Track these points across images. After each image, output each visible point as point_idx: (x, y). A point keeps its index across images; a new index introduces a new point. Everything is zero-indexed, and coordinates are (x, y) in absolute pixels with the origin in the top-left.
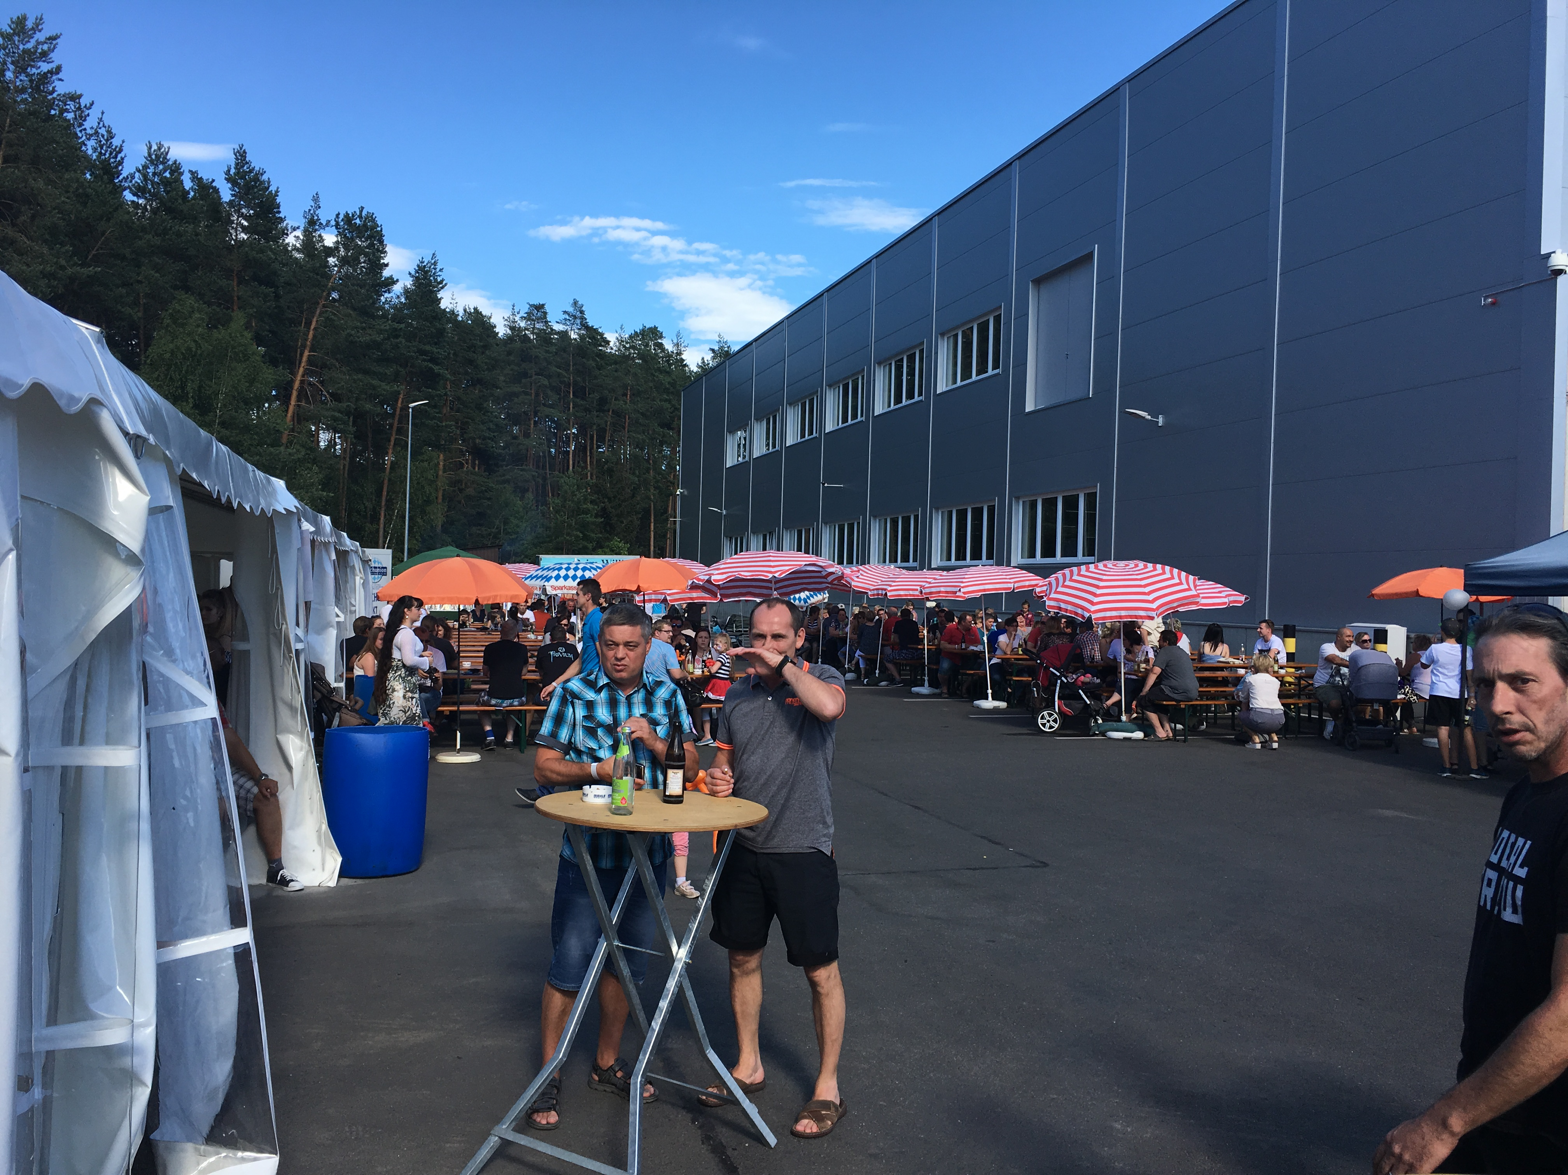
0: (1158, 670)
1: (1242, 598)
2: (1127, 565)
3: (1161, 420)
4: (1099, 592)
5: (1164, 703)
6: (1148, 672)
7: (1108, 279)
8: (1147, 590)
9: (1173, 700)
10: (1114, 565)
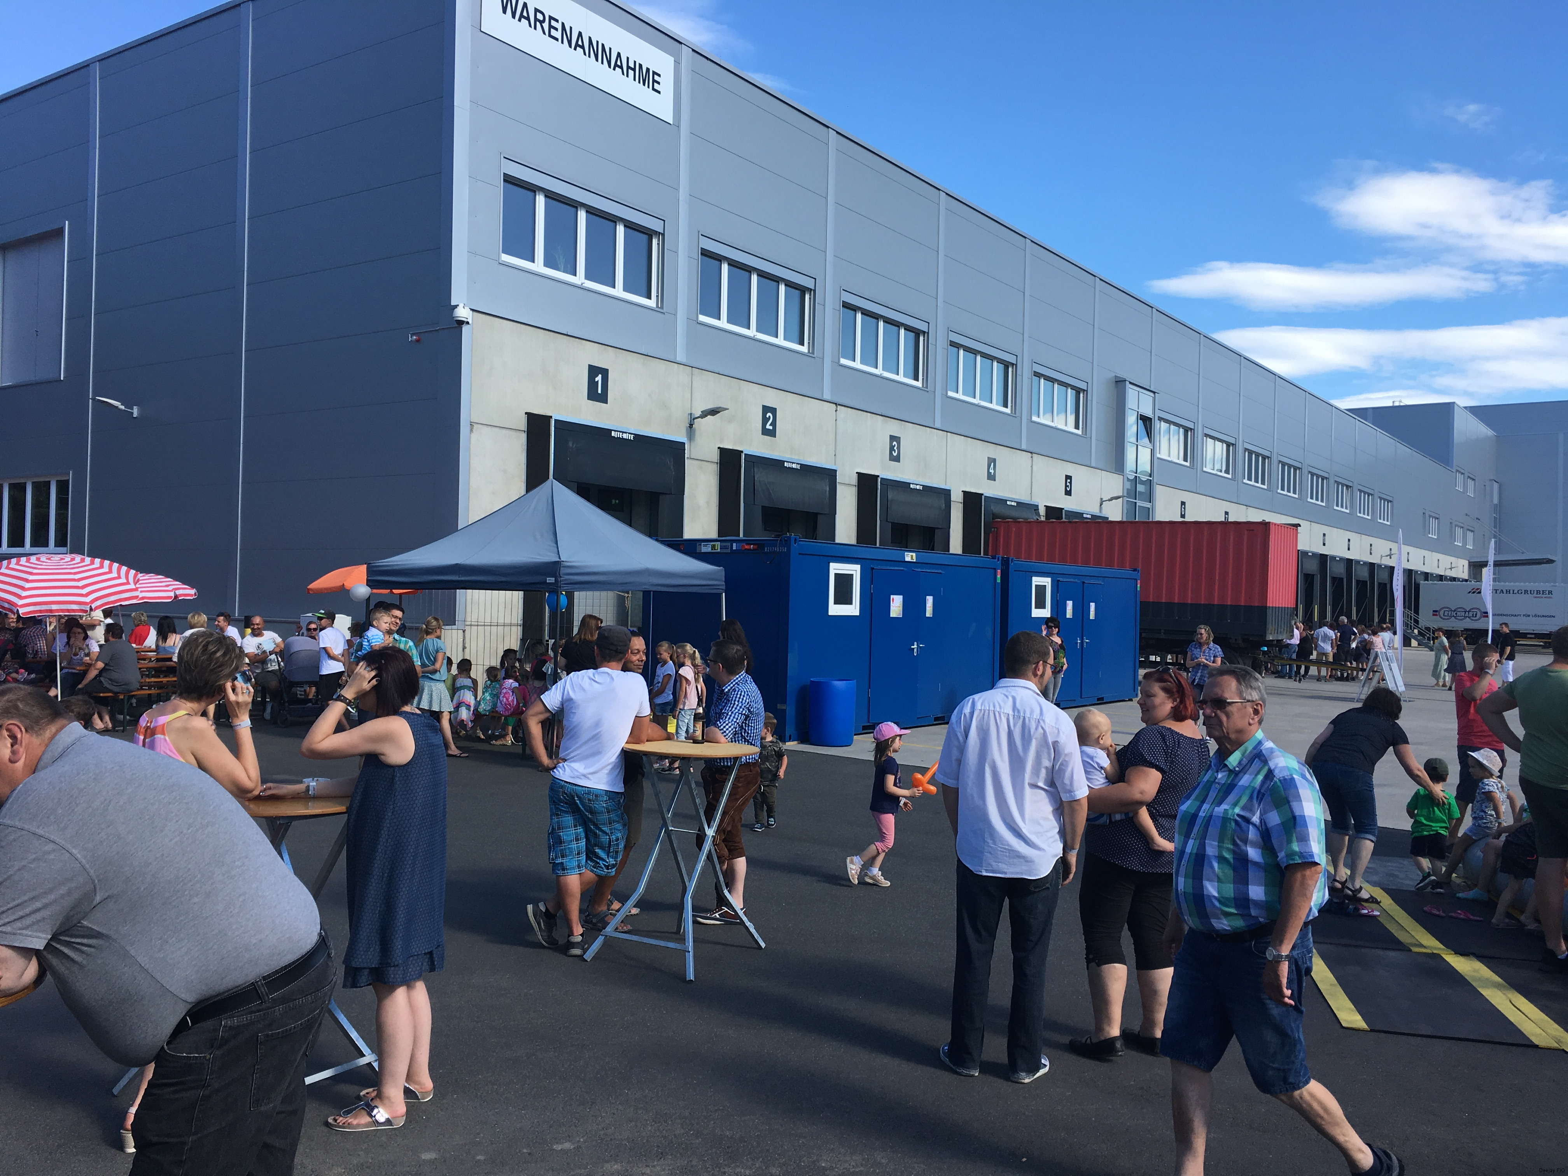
0: (100, 665)
1: (193, 591)
2: (62, 559)
3: (135, 412)
4: (28, 585)
5: (101, 695)
6: (89, 666)
7: (80, 259)
8: (81, 584)
9: (110, 691)
10: (49, 559)
